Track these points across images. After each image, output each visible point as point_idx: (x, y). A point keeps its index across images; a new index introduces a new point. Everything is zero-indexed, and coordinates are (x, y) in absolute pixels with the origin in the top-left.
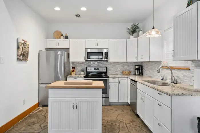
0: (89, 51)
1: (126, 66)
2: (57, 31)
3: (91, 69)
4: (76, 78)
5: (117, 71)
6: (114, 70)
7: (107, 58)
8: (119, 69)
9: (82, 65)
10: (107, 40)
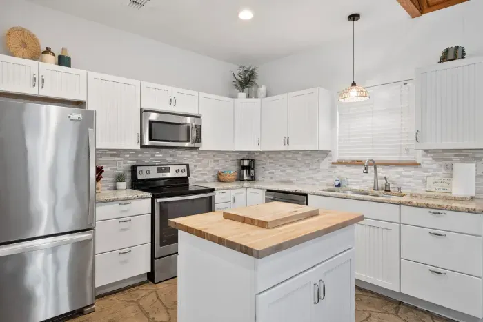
0: (153, 117)
1: (222, 162)
2: (22, 31)
3: (148, 172)
4: (129, 201)
5: (206, 174)
6: (200, 171)
7: (199, 139)
8: (209, 169)
9: (116, 159)
10: (196, 93)
